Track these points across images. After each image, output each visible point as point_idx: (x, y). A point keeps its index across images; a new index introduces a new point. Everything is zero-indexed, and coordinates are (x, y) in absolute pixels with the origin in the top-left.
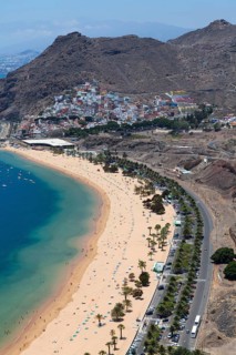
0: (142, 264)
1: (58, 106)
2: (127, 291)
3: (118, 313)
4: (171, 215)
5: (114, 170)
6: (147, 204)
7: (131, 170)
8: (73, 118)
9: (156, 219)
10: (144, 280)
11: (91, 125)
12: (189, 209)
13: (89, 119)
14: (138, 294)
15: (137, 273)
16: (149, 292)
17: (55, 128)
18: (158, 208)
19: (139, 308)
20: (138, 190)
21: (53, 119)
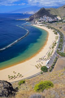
0: (55, 41)
1: (41, 19)
2: (53, 45)
4: (58, 35)
5: (49, 28)
6: (55, 33)
7: (52, 28)
9: (56, 35)
10: (56, 43)
11: (45, 22)
13: (45, 21)
14: (55, 45)
15: (55, 43)
16: (56, 45)
17: (40, 22)
20: (53, 31)
21: (40, 21)
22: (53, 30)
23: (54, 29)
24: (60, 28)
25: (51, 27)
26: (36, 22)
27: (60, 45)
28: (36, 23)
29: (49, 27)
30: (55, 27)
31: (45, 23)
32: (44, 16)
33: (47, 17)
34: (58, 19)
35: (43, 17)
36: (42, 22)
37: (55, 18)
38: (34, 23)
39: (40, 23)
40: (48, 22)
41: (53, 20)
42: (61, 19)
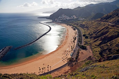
0: (75, 36)
1: (60, 17)
3: (74, 41)
4: (76, 30)
5: (68, 25)
6: (73, 29)
8: (62, 19)
10: (76, 38)
12: (78, 29)
13: (63, 19)
14: (75, 40)
18: (75, 30)
19: (76, 41)
21: (59, 19)
22: (71, 27)
23: (73, 25)
25: (69, 24)
26: (56, 19)
27: (79, 39)
28: (56, 21)
31: (63, 21)
33: (65, 16)
34: (74, 18)
35: (61, 16)
37: (72, 17)
39: (59, 21)
41: (70, 19)
42: (76, 18)
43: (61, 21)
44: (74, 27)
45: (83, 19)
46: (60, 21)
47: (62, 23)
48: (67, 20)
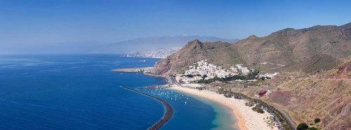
4: (267, 114)
5: (230, 97)
6: (254, 110)
7: (238, 96)
8: (199, 75)
9: (262, 115)
11: (207, 79)
13: (205, 76)
17: (192, 79)
18: (262, 112)
20: (246, 104)
21: (190, 76)
22: (243, 101)
24: (262, 94)
26: (177, 78)
28: (181, 82)
29: (226, 92)
30: (245, 93)
31: (207, 82)
32: (200, 63)
33: (210, 65)
34: (240, 71)
35: (197, 65)
36: (196, 78)
38: (174, 81)
39: (191, 82)
40: (216, 78)
42: (248, 71)
43: (200, 82)
44: (256, 101)
45: (276, 74)
46: (195, 82)
47: (204, 88)
48: (220, 79)
